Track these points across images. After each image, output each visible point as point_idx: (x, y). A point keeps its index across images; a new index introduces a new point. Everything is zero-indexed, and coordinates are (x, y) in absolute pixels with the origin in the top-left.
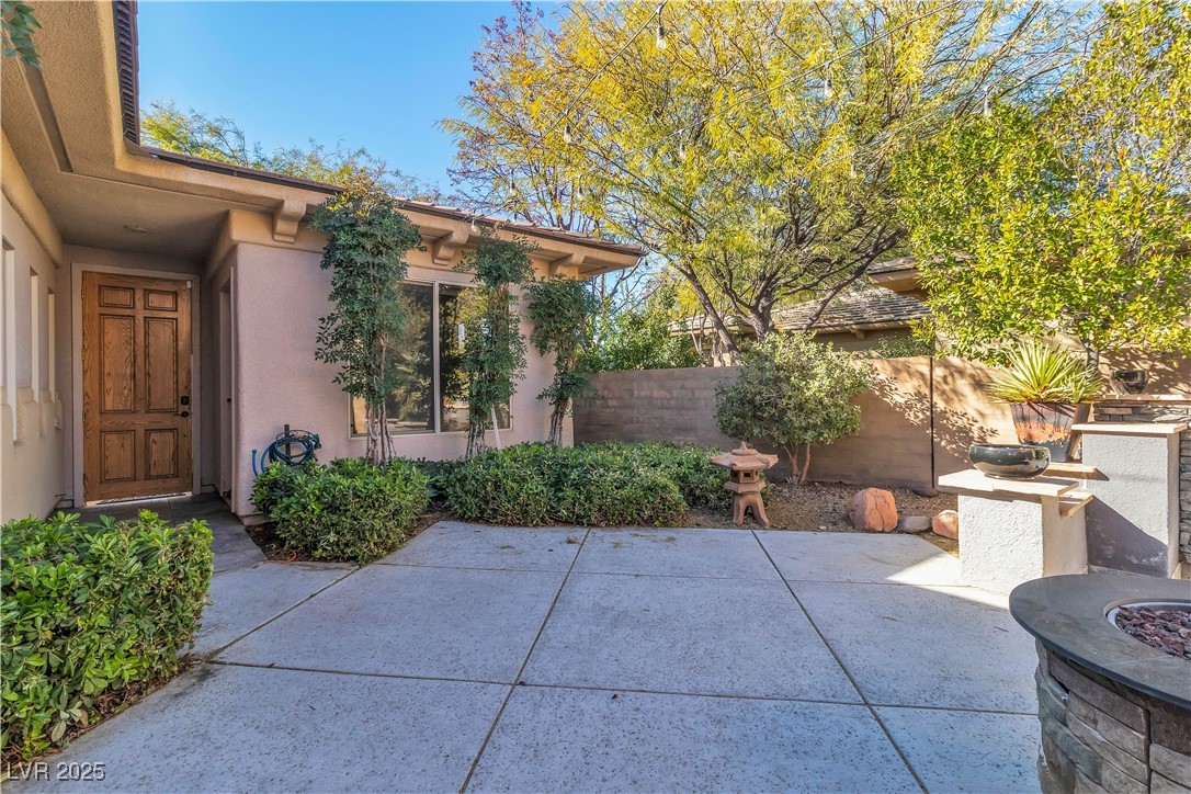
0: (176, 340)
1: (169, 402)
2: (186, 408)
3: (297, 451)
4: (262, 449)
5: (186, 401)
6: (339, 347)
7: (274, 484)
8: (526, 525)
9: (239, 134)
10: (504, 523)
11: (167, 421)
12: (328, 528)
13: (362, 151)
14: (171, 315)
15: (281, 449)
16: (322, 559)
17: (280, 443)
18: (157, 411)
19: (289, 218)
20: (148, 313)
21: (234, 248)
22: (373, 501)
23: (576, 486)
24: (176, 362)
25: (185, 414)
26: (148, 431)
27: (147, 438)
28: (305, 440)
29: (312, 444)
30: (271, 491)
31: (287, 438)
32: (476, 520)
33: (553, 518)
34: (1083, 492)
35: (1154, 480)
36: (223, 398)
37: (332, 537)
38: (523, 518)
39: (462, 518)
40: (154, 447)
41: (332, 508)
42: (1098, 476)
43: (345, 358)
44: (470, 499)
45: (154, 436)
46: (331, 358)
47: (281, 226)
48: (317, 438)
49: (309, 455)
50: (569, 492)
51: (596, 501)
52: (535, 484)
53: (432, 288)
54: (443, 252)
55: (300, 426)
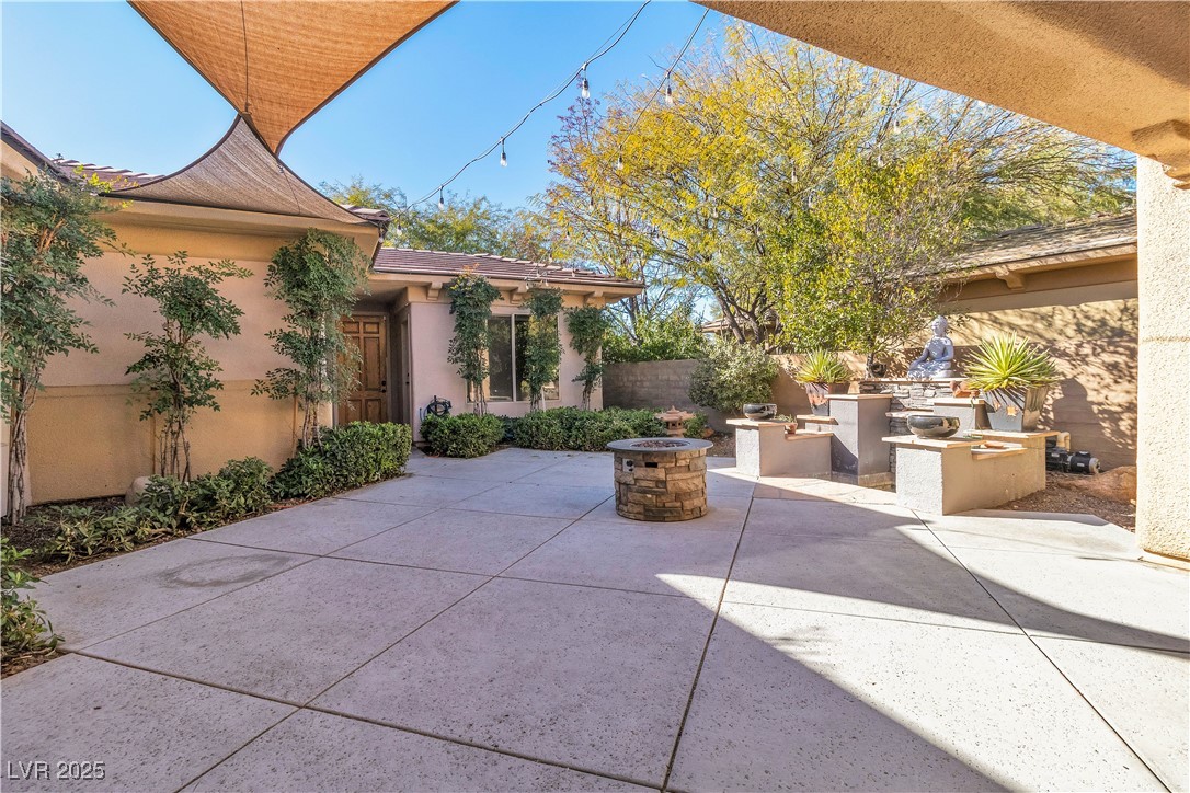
0: (379, 350)
1: (376, 385)
2: (383, 388)
3: (440, 409)
4: (424, 408)
5: (384, 383)
6: (459, 355)
7: (430, 423)
8: (553, 450)
9: (403, 196)
10: (541, 448)
11: (374, 395)
12: (452, 441)
13: (484, 199)
14: (376, 336)
15: (433, 408)
16: (451, 456)
17: (432, 405)
18: (370, 389)
19: (435, 290)
20: (365, 335)
21: (409, 305)
22: (471, 429)
23: (578, 429)
24: (379, 361)
25: (384, 391)
26: (367, 400)
27: (366, 404)
28: (444, 404)
29: (447, 406)
30: (428, 427)
31: (435, 403)
32: (528, 447)
33: (565, 446)
34: (828, 430)
35: (853, 424)
36: (404, 381)
37: (454, 445)
38: (551, 447)
39: (522, 446)
40: (370, 409)
41: (454, 432)
42: (835, 422)
43: (462, 361)
44: (524, 435)
45: (369, 403)
46: (456, 361)
47: (431, 293)
48: (449, 403)
49: (446, 411)
50: (574, 432)
51: (588, 437)
52: (556, 428)
53: (510, 317)
54: (515, 297)
55: (442, 397)
